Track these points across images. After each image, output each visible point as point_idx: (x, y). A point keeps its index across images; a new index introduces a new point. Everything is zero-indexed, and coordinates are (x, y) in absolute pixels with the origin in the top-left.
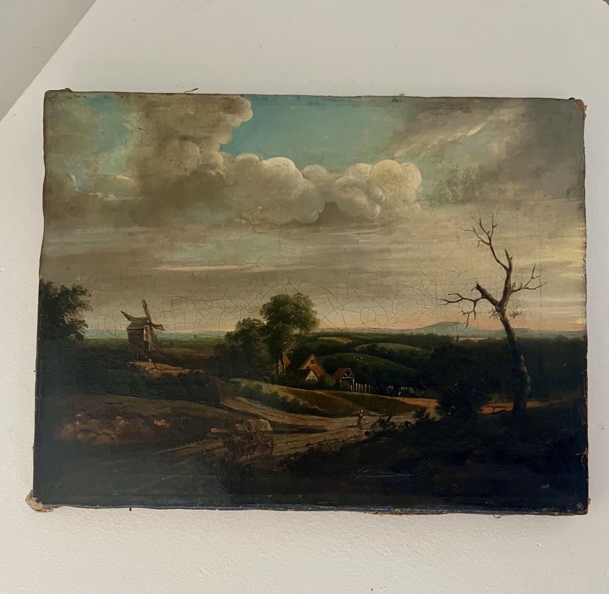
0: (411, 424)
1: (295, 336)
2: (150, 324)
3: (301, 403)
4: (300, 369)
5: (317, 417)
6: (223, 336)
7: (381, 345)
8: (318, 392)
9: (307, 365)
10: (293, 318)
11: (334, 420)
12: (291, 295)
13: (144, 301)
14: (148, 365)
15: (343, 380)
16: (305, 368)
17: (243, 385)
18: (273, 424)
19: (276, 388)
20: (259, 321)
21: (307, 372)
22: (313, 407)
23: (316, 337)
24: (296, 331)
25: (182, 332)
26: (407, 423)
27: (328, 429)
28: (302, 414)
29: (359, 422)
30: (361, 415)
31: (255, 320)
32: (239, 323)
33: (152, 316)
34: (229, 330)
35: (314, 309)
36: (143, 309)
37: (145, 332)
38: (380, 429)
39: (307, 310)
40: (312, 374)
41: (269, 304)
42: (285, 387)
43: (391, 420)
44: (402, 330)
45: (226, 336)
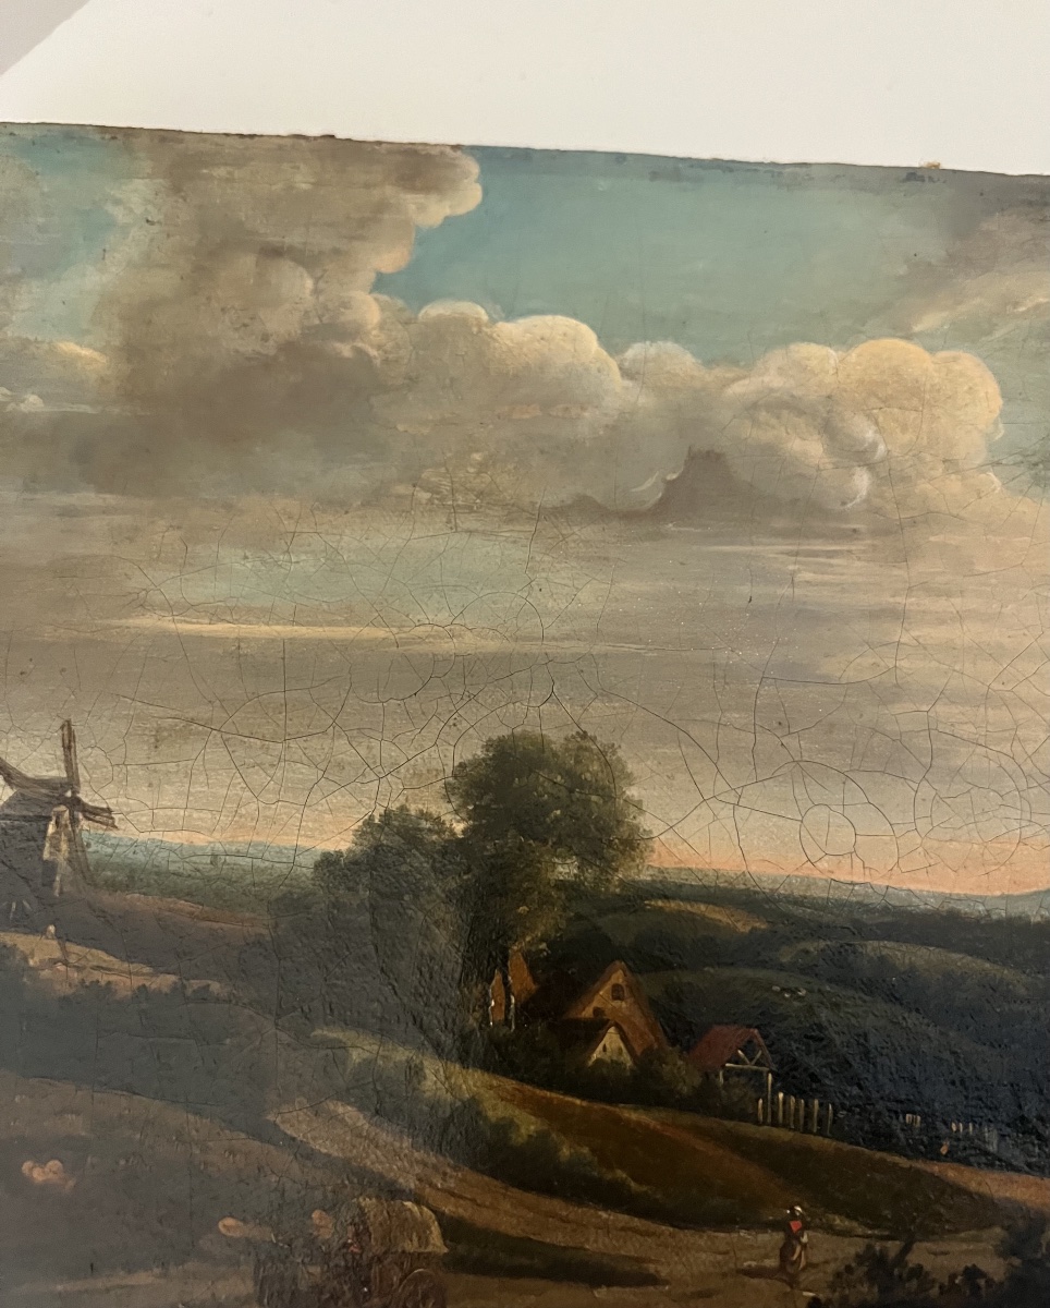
0: (989, 1282)
1: (561, 885)
2: (75, 803)
3: (565, 1152)
4: (572, 1014)
5: (623, 1219)
6: (307, 861)
7: (871, 948)
8: (632, 1115)
9: (595, 1004)
10: (557, 819)
11: (687, 1237)
12: (556, 737)
13: (67, 725)
14: (39, 949)
15: (728, 1073)
16: (588, 1013)
17: (356, 1056)
18: (453, 1229)
19: (472, 1082)
20: (438, 821)
21: (596, 1028)
22: (609, 1176)
23: (636, 898)
24: (566, 869)
25: (174, 838)
26: (972, 1274)
27: (664, 1272)
28: (566, 1199)
29: (785, 1252)
30: (795, 1225)
31: (424, 815)
32: (369, 822)
33: (83, 774)
34: (331, 847)
35: (633, 792)
36: (60, 752)
37: (51, 829)
38: (866, 1291)
39: (608, 796)
40: (611, 1040)
41: (476, 763)
42: (510, 1084)
43: (913, 1259)
44: (948, 898)
45: (317, 866)
